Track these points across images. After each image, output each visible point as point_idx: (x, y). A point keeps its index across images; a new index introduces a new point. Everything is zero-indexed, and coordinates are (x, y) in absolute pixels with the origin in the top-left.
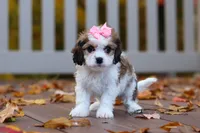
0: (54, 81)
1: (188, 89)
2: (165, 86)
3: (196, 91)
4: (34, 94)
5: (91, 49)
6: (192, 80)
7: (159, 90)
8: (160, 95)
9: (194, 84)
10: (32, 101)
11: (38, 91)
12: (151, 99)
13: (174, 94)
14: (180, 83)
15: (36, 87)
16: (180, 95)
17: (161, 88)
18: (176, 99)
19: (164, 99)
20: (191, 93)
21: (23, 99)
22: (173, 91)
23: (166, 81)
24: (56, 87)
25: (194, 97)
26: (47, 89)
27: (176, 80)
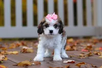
0: (22, 41)
1: (89, 45)
2: (77, 44)
3: (93, 46)
4: (12, 48)
5: (47, 26)
7: (74, 46)
8: (75, 48)
9: (92, 42)
10: (11, 52)
11: (14, 47)
12: (70, 50)
13: (82, 47)
14: (85, 42)
15: (13, 45)
16: (85, 48)
17: (76, 44)
18: (83, 50)
19: (77, 50)
20: (90, 47)
21: (6, 51)
22: (82, 46)
23: (78, 41)
24: (23, 45)
25: (92, 49)
26: (19, 46)
27: (83, 40)
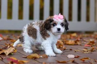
1: (91, 40)
2: (81, 38)
3: (95, 41)
6: (93, 35)
7: (78, 40)
8: (79, 43)
9: (94, 38)
12: (74, 45)
13: (85, 43)
14: (87, 37)
16: (88, 43)
18: (86, 45)
19: (81, 45)
20: (93, 42)
22: (85, 41)
23: (81, 36)
25: (94, 44)
27: (86, 35)
